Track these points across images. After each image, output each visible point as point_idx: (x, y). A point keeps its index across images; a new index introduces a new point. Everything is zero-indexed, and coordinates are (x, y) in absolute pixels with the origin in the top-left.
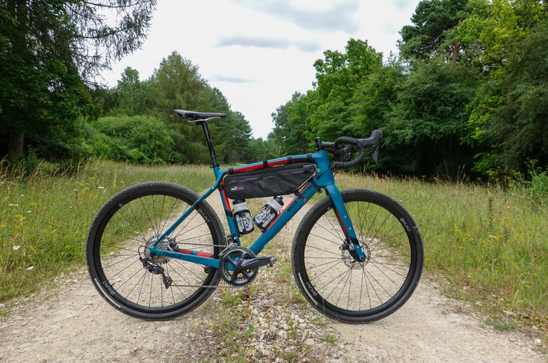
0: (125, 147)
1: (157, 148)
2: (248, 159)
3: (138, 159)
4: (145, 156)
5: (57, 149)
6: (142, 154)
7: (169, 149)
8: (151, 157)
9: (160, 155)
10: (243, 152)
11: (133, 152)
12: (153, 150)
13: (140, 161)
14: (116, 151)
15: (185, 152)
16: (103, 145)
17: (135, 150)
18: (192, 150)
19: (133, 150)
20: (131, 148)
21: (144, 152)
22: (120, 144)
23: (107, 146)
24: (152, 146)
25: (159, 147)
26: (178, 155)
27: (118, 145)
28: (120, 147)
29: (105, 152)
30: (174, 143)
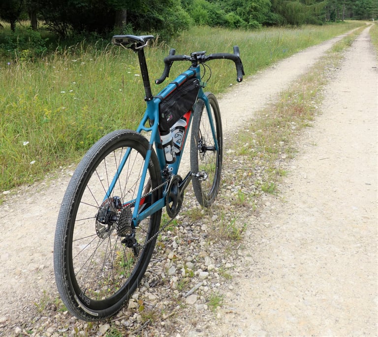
0: (222, 11)
1: (253, 10)
2: (359, 14)
3: (235, 23)
4: (241, 20)
5: (152, 20)
6: (238, 17)
7: (266, 10)
8: (247, 20)
9: (255, 18)
10: (354, 7)
11: (230, 16)
12: (249, 13)
13: (236, 25)
14: (214, 15)
15: (283, 13)
16: (202, 11)
17: (232, 13)
18: (290, 10)
19: (230, 14)
20: (227, 11)
21: (240, 15)
22: (218, 9)
23: (205, 11)
24: (248, 8)
25: (255, 9)
26: (275, 16)
27: (215, 9)
28: (217, 12)
29: (204, 17)
30: (270, 3)
